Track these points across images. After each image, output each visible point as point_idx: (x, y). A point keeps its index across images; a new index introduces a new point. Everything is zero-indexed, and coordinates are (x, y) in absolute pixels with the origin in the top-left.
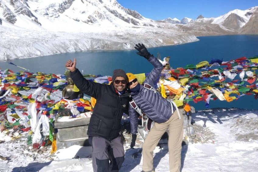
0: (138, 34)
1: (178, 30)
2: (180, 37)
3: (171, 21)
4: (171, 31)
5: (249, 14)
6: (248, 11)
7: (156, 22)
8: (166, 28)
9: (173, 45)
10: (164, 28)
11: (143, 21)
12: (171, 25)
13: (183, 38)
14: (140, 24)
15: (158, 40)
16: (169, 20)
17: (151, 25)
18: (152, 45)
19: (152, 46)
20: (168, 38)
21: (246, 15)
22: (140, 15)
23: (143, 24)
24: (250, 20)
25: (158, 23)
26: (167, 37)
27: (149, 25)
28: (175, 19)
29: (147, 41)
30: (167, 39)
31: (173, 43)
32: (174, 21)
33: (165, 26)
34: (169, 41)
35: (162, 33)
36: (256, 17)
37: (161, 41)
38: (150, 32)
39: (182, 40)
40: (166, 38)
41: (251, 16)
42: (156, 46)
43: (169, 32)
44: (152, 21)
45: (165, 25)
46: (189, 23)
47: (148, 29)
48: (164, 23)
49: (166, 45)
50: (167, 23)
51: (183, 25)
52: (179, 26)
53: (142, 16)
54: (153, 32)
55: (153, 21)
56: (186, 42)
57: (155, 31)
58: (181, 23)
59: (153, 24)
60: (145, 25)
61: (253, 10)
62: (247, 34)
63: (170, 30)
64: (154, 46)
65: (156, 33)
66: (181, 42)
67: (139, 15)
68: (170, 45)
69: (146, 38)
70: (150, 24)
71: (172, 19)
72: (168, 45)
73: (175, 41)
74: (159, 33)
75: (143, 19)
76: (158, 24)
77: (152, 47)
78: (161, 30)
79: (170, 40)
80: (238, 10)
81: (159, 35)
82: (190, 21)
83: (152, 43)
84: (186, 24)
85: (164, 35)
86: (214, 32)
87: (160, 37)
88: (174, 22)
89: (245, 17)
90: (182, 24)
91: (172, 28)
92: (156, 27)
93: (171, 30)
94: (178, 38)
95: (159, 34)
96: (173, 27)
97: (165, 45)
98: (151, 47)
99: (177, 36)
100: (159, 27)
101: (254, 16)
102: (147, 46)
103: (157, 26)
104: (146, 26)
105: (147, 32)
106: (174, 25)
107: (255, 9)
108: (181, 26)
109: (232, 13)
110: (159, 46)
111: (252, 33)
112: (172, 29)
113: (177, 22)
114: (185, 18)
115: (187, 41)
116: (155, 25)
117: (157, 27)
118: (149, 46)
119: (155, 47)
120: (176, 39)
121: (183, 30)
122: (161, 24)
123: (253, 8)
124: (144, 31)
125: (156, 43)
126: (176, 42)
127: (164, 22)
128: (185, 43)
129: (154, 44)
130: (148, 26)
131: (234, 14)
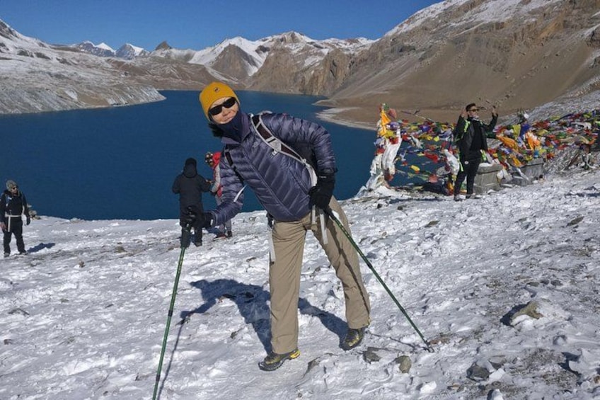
0: (8, 76)
1: (113, 73)
2: (121, 89)
3: (93, 50)
4: (94, 74)
5: (262, 49)
6: (262, 43)
7: (55, 49)
8: (82, 66)
9: (104, 106)
10: (76, 64)
11: (16, 41)
12: (94, 59)
13: (127, 92)
14: (8, 49)
15: (65, 93)
16: (88, 47)
17: (39, 55)
18: (51, 105)
19: (49, 107)
20: (91, 91)
21: (257, 51)
22: (8, 26)
23: (17, 51)
24: (267, 62)
25: (61, 51)
26: (89, 87)
27: (34, 55)
28: (103, 46)
29: (36, 95)
30: (88, 93)
31: (105, 102)
32: (100, 49)
33: (78, 61)
34: (94, 98)
35: (75, 78)
36: (276, 57)
37: (74, 96)
38: (43, 72)
39: (125, 97)
40: (86, 90)
41: (267, 53)
42: (62, 109)
43: (92, 76)
44: (41, 45)
45: (78, 58)
46: (136, 57)
47: (33, 65)
48: (77, 54)
49: (85, 108)
50: (84, 54)
51: (123, 63)
52: (116, 62)
53: (12, 29)
54: (49, 74)
55: (45, 44)
56: (136, 102)
57: (54, 71)
58: (118, 55)
59: (48, 55)
60: (23, 53)
61: (269, 42)
62: (262, 90)
63: (92, 71)
64: (57, 108)
65: (58, 76)
66: (124, 102)
67: (6, 27)
68: (97, 107)
69: (32, 86)
70: (39, 52)
71: (94, 46)
72: (93, 106)
73: (109, 98)
74: (66, 75)
75: (16, 36)
76: (59, 53)
77: (50, 110)
78: (70, 70)
79: (97, 96)
80: (241, 38)
81: (67, 83)
82: (140, 54)
83: (50, 99)
84: (129, 59)
85: (80, 81)
86: (197, 82)
87: (69, 86)
88: (100, 53)
89: (255, 56)
90: (121, 60)
91: (97, 66)
92: (55, 61)
93: (97, 72)
94: (116, 91)
95: (67, 78)
96: (99, 65)
97: (84, 105)
98: (46, 110)
99: (115, 86)
100: (64, 61)
101: (272, 54)
102: (37, 107)
103: (59, 60)
104: (28, 56)
105: (33, 72)
106: (103, 59)
107: (273, 40)
108: (120, 64)
109: (230, 45)
110: (69, 108)
111: (271, 90)
112: (97, 68)
113: (108, 53)
114: (127, 44)
115: (138, 99)
116: (54, 55)
117: (58, 62)
118: (43, 108)
119: (57, 110)
120: (111, 94)
121: (126, 74)
122: (69, 55)
123: (270, 38)
124: (23, 68)
125: (61, 101)
126: (111, 102)
127: (74, 50)
128: (132, 104)
129: (56, 103)
130: (32, 56)
131: (234, 46)
